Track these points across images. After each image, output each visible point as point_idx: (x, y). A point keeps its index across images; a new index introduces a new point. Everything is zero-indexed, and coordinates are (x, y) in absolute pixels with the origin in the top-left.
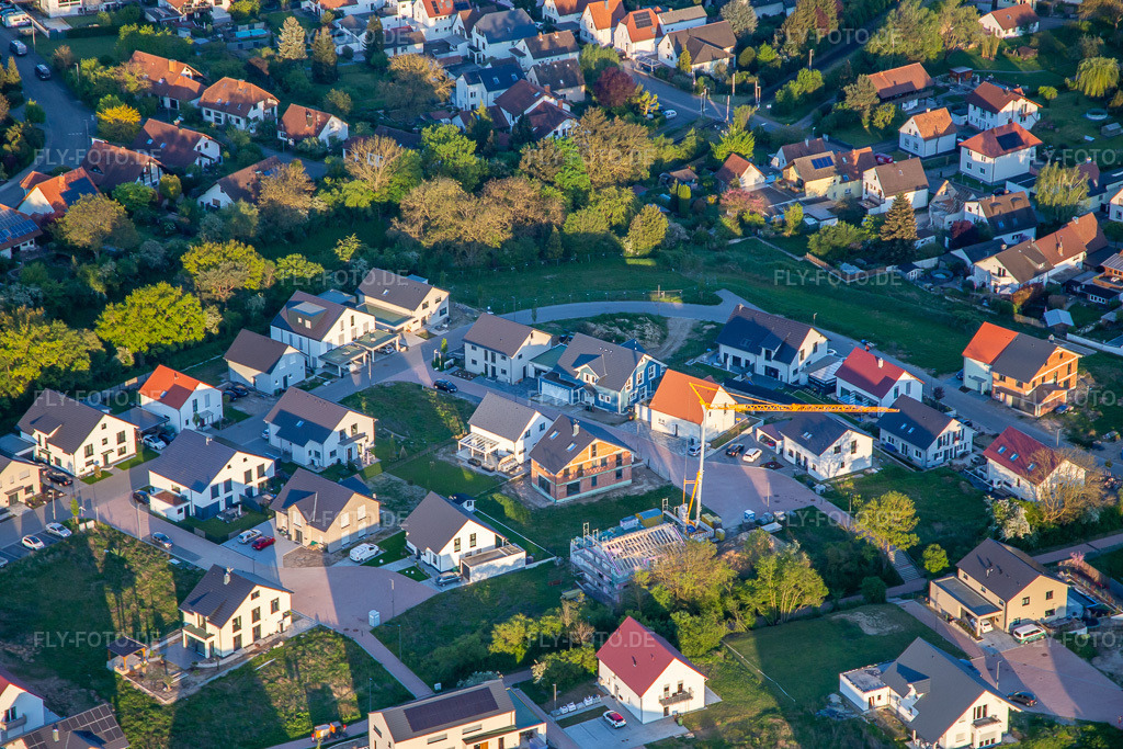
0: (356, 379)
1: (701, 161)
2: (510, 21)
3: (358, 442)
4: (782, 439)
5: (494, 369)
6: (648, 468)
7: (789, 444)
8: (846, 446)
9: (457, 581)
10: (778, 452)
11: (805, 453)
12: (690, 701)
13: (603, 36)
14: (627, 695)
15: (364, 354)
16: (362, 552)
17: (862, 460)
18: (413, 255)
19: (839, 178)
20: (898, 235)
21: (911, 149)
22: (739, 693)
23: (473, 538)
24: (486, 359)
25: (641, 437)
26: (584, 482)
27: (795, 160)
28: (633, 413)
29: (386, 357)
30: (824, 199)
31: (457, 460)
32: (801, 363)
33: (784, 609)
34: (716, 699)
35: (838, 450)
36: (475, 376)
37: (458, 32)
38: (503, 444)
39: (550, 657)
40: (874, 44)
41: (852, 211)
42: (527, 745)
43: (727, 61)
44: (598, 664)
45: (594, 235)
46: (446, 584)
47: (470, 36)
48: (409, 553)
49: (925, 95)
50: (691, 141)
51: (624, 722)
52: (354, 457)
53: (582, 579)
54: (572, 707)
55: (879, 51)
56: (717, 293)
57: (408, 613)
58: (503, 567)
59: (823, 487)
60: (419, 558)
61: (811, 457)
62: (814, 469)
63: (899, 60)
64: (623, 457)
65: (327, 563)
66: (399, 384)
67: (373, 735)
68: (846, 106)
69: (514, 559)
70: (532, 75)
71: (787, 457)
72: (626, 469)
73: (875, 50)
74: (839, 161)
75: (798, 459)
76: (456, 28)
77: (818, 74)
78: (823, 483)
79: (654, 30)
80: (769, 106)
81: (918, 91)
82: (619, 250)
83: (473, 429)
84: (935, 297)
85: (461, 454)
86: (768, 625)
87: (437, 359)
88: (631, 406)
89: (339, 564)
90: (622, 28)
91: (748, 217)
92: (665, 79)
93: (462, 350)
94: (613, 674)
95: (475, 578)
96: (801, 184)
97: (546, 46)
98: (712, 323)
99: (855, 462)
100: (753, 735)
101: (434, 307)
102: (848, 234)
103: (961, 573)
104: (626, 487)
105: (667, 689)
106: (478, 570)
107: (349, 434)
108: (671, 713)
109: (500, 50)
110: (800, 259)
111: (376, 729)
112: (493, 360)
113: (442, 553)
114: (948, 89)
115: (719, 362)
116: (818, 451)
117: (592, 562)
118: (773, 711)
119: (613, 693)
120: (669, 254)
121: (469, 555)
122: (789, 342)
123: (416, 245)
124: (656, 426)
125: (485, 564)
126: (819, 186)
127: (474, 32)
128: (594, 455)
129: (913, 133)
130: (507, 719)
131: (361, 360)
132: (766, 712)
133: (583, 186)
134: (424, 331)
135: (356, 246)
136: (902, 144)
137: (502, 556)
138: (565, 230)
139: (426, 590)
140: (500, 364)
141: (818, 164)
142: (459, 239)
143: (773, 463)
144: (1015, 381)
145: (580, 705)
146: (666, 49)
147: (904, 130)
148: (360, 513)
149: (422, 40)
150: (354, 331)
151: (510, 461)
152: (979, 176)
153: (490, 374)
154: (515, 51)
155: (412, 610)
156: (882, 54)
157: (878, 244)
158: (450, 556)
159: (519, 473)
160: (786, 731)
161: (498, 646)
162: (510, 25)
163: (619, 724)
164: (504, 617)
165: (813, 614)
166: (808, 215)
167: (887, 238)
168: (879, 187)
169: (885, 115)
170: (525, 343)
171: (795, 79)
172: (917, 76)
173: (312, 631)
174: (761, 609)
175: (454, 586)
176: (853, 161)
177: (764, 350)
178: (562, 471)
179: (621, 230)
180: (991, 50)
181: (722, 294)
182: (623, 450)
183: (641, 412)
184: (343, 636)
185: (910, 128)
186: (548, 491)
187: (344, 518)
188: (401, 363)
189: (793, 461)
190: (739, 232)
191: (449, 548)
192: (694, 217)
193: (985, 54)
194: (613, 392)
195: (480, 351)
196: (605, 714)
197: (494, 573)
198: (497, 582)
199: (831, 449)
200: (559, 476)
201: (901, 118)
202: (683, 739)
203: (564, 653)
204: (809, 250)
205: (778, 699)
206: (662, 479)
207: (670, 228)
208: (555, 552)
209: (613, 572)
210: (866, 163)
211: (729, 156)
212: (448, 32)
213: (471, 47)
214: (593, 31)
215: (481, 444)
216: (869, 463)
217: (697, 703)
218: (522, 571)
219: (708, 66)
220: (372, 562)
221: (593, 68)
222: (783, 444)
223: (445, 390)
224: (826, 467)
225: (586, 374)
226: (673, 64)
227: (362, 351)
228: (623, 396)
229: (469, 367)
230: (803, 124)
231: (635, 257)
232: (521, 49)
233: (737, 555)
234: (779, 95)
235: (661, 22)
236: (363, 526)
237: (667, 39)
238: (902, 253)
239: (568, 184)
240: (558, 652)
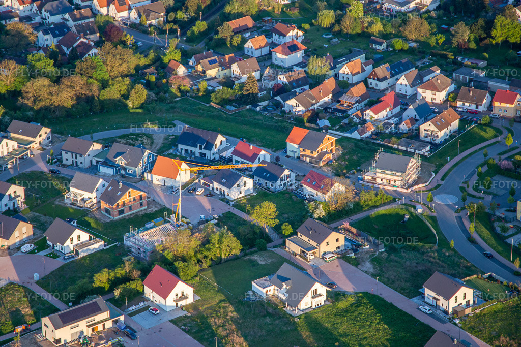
0: (12, 171)
1: (157, 64)
2: (60, 5)
3: (17, 199)
4: (213, 183)
5: (76, 162)
6: (154, 200)
7: (216, 185)
8: (242, 184)
9: (73, 257)
10: (211, 189)
11: (224, 188)
12: (187, 300)
13: (104, 11)
14: (158, 299)
15: (14, 160)
16: (26, 248)
17: (249, 190)
18: (30, 113)
19: (220, 68)
20: (250, 91)
21: (250, 54)
22: (208, 294)
23: (79, 237)
24: (73, 157)
25: (148, 187)
26: (126, 209)
27: (201, 61)
28: (144, 177)
29: (25, 160)
30: (215, 78)
31: (65, 204)
32: (215, 150)
33: (223, 256)
34: (198, 298)
35: (238, 186)
36: (68, 166)
37: (35, 12)
38: (86, 195)
39: (121, 286)
40: (228, 9)
41: (228, 82)
42: (115, 326)
43: (162, 19)
44: (144, 287)
45: (114, 100)
46: (68, 259)
47: (41, 13)
48: (49, 246)
49: (253, 30)
50: (152, 55)
52: (16, 206)
53: (131, 252)
54: (134, 307)
55: (231, 11)
56: (173, 122)
57: (52, 273)
58: (94, 249)
59: (233, 203)
60: (53, 248)
61: (226, 190)
62: (228, 195)
63: (239, 15)
64: (143, 196)
65: (10, 254)
66: (32, 172)
67: (44, 328)
68: (219, 37)
69: (98, 245)
70: (74, 29)
71: (215, 191)
72: (144, 201)
73: (229, 11)
74: (220, 60)
75: (221, 192)
76: (33, 9)
77: (204, 23)
78: (233, 201)
79: (127, 7)
80: (185, 38)
81: (250, 29)
82: (126, 106)
83: (72, 189)
84: (269, 118)
85: (66, 201)
86: (217, 264)
87: (49, 159)
88: (143, 173)
89: (16, 254)
90: (112, 7)
91: (182, 88)
92: (135, 29)
93: (61, 154)
94: (151, 291)
95: (81, 255)
96: (204, 72)
97: (78, 16)
98: (173, 135)
99: (246, 191)
100: (217, 312)
101: (44, 136)
102: (228, 93)
103: (299, 234)
104: (145, 210)
105: (176, 295)
106: (82, 251)
107: (13, 195)
108: (179, 306)
109: (56, 19)
110: (208, 105)
111: (45, 325)
112: (76, 158)
113: (65, 245)
114: (262, 27)
115: (179, 152)
116: (230, 187)
117: (135, 243)
118: (224, 300)
119: (152, 300)
120: (149, 106)
121: (77, 245)
122: (210, 141)
123: (31, 109)
124: (155, 182)
125: (86, 248)
126: (212, 72)
127: (43, 11)
128: (130, 196)
129: (250, 47)
130: (106, 315)
131: (12, 162)
132: (221, 301)
133: (106, 78)
134: (40, 147)
135: (3, 111)
136: (246, 52)
137: (93, 244)
138: (100, 98)
139: (59, 262)
140: (79, 159)
141: (211, 62)
142: (52, 105)
143: (210, 194)
144: (310, 151)
145: (137, 306)
146: (134, 15)
147: (246, 46)
148: (23, 231)
149: (18, 16)
150: (8, 149)
151: (90, 202)
152: (281, 64)
153: (75, 165)
154: (63, 19)
155: (53, 271)
156: (232, 13)
157: (242, 96)
158: (69, 245)
159: (95, 207)
160: (231, 308)
161: (97, 284)
162: (60, 7)
163: (157, 313)
164: (99, 270)
165: (236, 258)
166: (209, 85)
167: (246, 93)
168: (239, 71)
169: (237, 40)
170: (91, 149)
171: (195, 26)
172: (248, 22)
173: (7, 285)
174: (213, 257)
175: (72, 259)
176: (226, 60)
177: (198, 145)
178: (116, 204)
179: (126, 96)
180: (279, 9)
181: (175, 122)
182: (142, 193)
183: (147, 176)
184: (22, 286)
185: (249, 44)
186: (110, 214)
187: (16, 233)
188: (31, 162)
189: (218, 192)
190: (179, 94)
191: (68, 243)
192: (158, 89)
193: (276, 11)
194: (134, 168)
195: (69, 154)
196: (149, 309)
197: (90, 252)
198: (92, 256)
199: (235, 186)
200: (114, 207)
201: (244, 41)
202: (186, 316)
203: (128, 284)
204: (211, 101)
205: (225, 295)
206: (161, 205)
207: (148, 94)
208: (116, 241)
209: (145, 246)
210: (232, 61)
211: (170, 61)
212: (30, 12)
213: (42, 18)
214: (99, 8)
215: (75, 195)
216: (252, 191)
217: (190, 300)
218: (103, 250)
219: (154, 22)
220: (32, 252)
221: (102, 25)
222: (213, 185)
223: (55, 173)
224: (234, 194)
225: (121, 161)
226: (138, 21)
227: (13, 158)
228: (139, 170)
229: (64, 162)
230: (201, 46)
231: (133, 109)
232: (67, 18)
233: (200, 235)
234: (189, 33)
235: (130, 3)
236: (25, 236)
237: (134, 10)
238: (252, 99)
239: (99, 77)
240: (125, 284)
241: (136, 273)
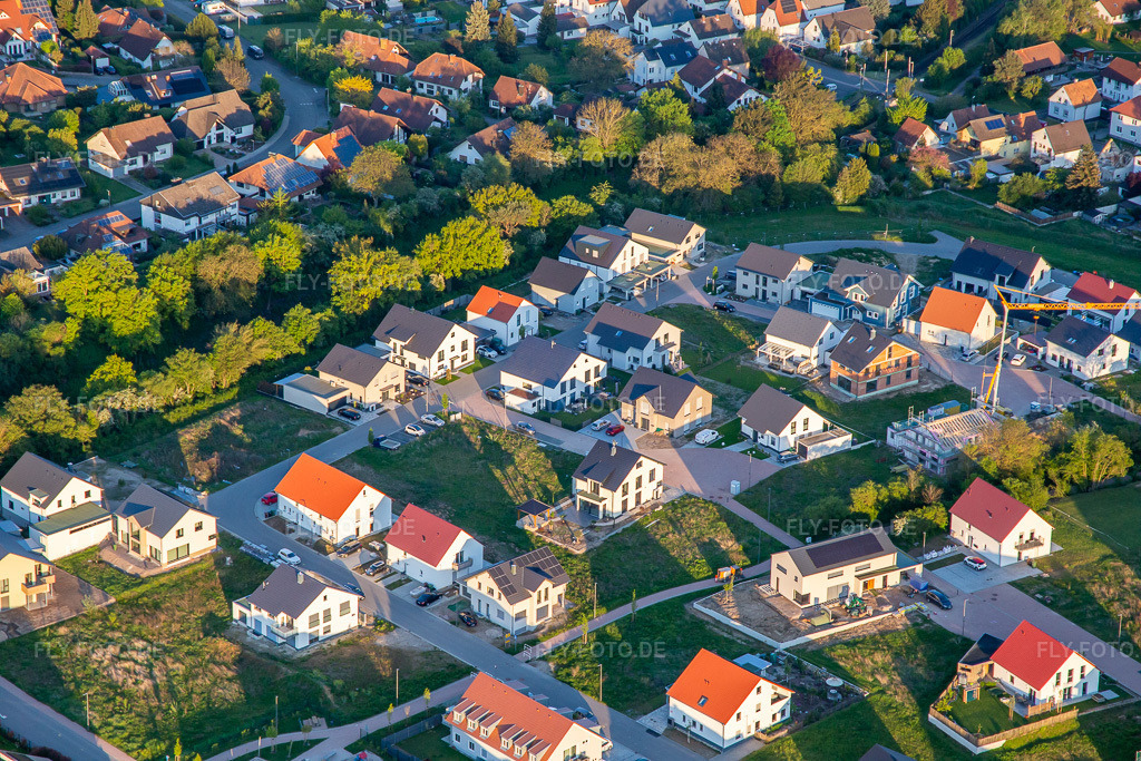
0: (642, 302)
1: (873, 126)
2: (670, 7)
3: (670, 349)
4: (1045, 345)
5: (764, 292)
6: (928, 370)
7: (1052, 349)
8: (1108, 350)
9: (795, 459)
10: (1039, 357)
11: (1068, 355)
12: (1040, 548)
13: (749, 21)
14: (982, 542)
15: (645, 281)
16: (706, 436)
17: (1120, 362)
18: (656, 200)
19: (1009, 138)
20: (1084, 183)
21: (1060, 115)
22: (1077, 544)
23: (806, 422)
24: (757, 283)
26: (881, 380)
27: (971, 122)
28: (901, 327)
29: (665, 285)
30: (997, 157)
31: (758, 365)
32: (1031, 288)
33: (1094, 478)
34: (1058, 548)
35: (1101, 352)
36: (746, 299)
37: (618, 17)
38: (799, 350)
39: (907, 514)
40: (1007, 26)
41: (1026, 165)
42: (907, 583)
43: (870, 41)
44: (950, 520)
45: (810, 184)
46: (788, 461)
47: (631, 20)
48: (744, 437)
49: (1061, 70)
50: (865, 108)
51: (985, 565)
52: (666, 364)
53: (903, 457)
54: (934, 554)
55: (1012, 32)
56: (932, 233)
57: (761, 483)
58: (834, 447)
59: (1091, 385)
60: (755, 440)
61: (1076, 359)
62: (1079, 370)
63: (1029, 41)
64: (913, 359)
65: (676, 446)
66: (681, 306)
67: (775, 573)
68: (995, 79)
69: (841, 441)
70: (703, 52)
71: (1049, 361)
72: (915, 369)
73: (1009, 32)
74: (1009, 123)
75: (1061, 363)
76: (615, 13)
77: (960, 52)
78: (1089, 381)
79: (799, 15)
80: (922, 80)
81: (1054, 67)
82: (830, 198)
83: (770, 338)
85: (759, 360)
86: (1081, 492)
87: (710, 285)
88: (899, 319)
89: (686, 446)
90: (770, 14)
91: (936, 172)
92: (816, 58)
93: (733, 278)
94: (967, 525)
95: (811, 456)
96: (976, 143)
97: (708, 28)
98: (936, 257)
99: (1114, 364)
100: (1100, 575)
101: (694, 242)
102: (1032, 184)
104: (914, 386)
105: (1021, 537)
106: (814, 450)
107: (662, 342)
108: (1023, 558)
109: (663, 33)
110: (991, 207)
111: (779, 567)
112: (765, 284)
113: (781, 435)
114: (1075, 66)
116: (1085, 353)
117: (916, 441)
118: (1111, 556)
119: (966, 543)
120: (877, 202)
121: (802, 437)
122: (1020, 269)
123: (658, 192)
124: (926, 337)
125: (820, 444)
126: (992, 146)
127: (637, 18)
128: (890, 356)
129: (1063, 102)
130: (889, 560)
131: (641, 286)
132: (1105, 557)
133: (789, 143)
134: (685, 263)
135: (609, 191)
136: (1051, 112)
137: (833, 438)
138: (785, 180)
139: (769, 468)
140: (771, 287)
141: (990, 125)
142: (698, 186)
143: (1040, 367)
145: (941, 553)
146: (813, 32)
147: (1053, 99)
148: (699, 403)
149: (586, 25)
150: (633, 260)
151: (807, 365)
152: (1130, 138)
153: (760, 297)
154: (678, 32)
155: (764, 481)
156: (1015, 35)
157: (1062, 193)
158: (788, 438)
159: (817, 375)
160: (1128, 571)
161: (857, 507)
162: (670, 10)
163: (982, 566)
165: (1117, 483)
166: (990, 171)
167: (1075, 187)
168: (1049, 145)
169: (1032, 87)
170: (794, 269)
171: (941, 56)
172: (1053, 53)
173: (682, 497)
174: (1075, 477)
175: (794, 463)
176: (1020, 123)
177: (997, 276)
178: (864, 370)
179: (831, 180)
180: (1105, 34)
181: (935, 234)
182: (914, 352)
183: (909, 326)
184: (711, 502)
185: (1061, 96)
186: (849, 389)
187: (686, 408)
188: (675, 289)
189: (1056, 364)
190: (930, 184)
191: (787, 431)
192: (893, 174)
193: (1099, 38)
194: (881, 309)
195: (752, 276)
196: (966, 559)
197: (827, 453)
198: (830, 459)
199: (1096, 351)
200: (861, 374)
201: (1048, 90)
202: (1040, 578)
203: (919, 511)
204: (999, 199)
205: (1112, 548)
206: (944, 380)
207: (873, 179)
208: (874, 436)
209: (937, 448)
210: (1032, 126)
211: (904, 120)
212: (606, 18)
213: (634, 31)
214: (740, 16)
215: (776, 350)
216: (1125, 365)
217: (1044, 551)
218: (848, 451)
219: (853, 47)
220: (715, 445)
221: (757, 46)
222: (1046, 350)
223: (725, 309)
224: (1091, 368)
225: (856, 294)
226: (822, 45)
227: (644, 278)
228: (890, 313)
229: (740, 291)
230: (954, 95)
231: (845, 205)
232: (685, 31)
233: (1039, 437)
234: (931, 69)
235: (805, 8)
236: (699, 415)
237: (814, 23)
238: (1086, 199)
239: (779, 140)
240: (913, 510)
241: (933, 493)
